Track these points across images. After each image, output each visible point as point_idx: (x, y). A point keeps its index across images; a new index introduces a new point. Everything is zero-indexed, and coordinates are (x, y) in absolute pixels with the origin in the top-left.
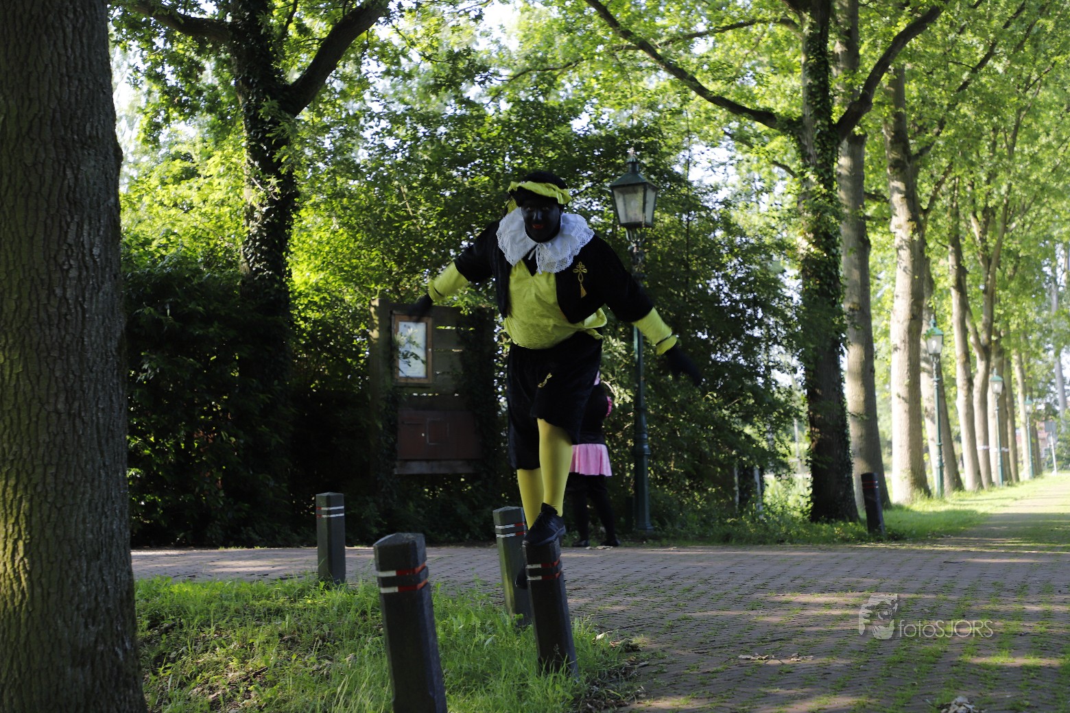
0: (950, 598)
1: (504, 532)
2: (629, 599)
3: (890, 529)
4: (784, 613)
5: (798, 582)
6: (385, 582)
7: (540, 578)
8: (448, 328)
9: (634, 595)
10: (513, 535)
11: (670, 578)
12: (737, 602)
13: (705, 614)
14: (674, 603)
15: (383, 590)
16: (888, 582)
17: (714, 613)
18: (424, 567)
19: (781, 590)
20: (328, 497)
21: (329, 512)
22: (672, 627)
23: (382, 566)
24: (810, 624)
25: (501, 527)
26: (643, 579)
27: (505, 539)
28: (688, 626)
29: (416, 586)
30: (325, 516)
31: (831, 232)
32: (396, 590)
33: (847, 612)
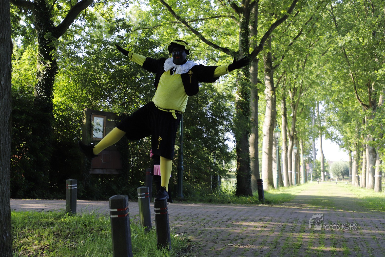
0: (297, 225)
1: (141, 196)
2: (182, 222)
3: (266, 200)
4: (240, 229)
5: (242, 217)
6: (113, 213)
7: (160, 213)
8: (112, 120)
9: (184, 221)
10: (145, 197)
11: (196, 215)
12: (223, 224)
13: (212, 228)
14: (200, 224)
15: (112, 216)
16: (274, 219)
17: (215, 228)
18: (128, 208)
19: (237, 220)
20: (71, 181)
21: (71, 187)
22: (201, 233)
23: (112, 207)
24: (251, 233)
25: (140, 194)
26: (186, 215)
27: (141, 199)
28: (207, 233)
29: (125, 215)
30: (69, 188)
31: (247, 93)
32: (117, 216)
33: (263, 229)
